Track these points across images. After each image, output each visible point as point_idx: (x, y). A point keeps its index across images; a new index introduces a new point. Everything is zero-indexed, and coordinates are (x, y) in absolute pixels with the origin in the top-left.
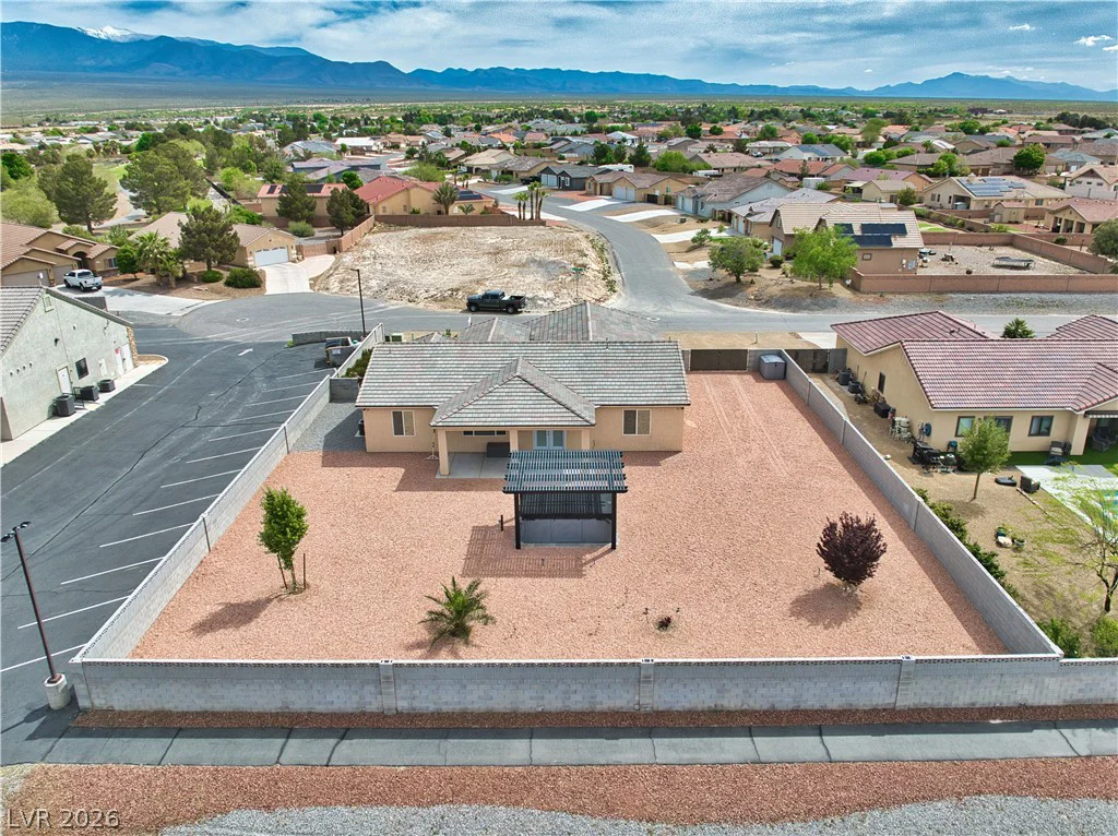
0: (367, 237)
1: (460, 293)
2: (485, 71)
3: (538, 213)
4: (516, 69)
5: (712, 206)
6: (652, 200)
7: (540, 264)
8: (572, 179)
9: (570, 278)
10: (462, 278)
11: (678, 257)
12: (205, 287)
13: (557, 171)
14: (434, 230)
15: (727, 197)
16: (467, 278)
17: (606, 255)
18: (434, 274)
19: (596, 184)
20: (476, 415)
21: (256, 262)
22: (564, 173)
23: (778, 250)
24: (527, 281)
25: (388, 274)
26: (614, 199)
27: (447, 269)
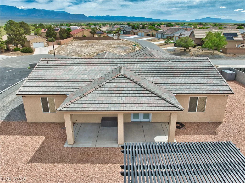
0: (71, 42)
1: (95, 54)
2: (105, 16)
3: (119, 37)
4: (112, 16)
5: (167, 35)
6: (149, 35)
7: (121, 47)
8: (127, 31)
9: (131, 50)
10: (96, 50)
11: (161, 46)
12: (14, 52)
13: (123, 30)
14: (89, 41)
15: (171, 33)
16: (98, 50)
17: (139, 46)
18: (88, 49)
19: (133, 32)
20: (93, 102)
21: (33, 46)
22: (125, 30)
23: (193, 43)
24: (117, 51)
25: (73, 49)
26: (139, 36)
27: (92, 48)
